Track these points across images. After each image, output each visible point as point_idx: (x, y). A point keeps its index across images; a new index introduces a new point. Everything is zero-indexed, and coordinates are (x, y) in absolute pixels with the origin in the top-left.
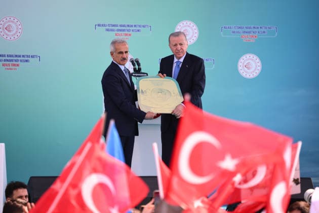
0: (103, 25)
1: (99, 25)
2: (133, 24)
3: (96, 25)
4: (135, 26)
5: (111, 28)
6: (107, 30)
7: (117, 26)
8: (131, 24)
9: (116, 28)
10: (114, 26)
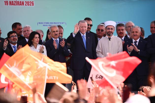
0: (42, 23)
1: (40, 23)
2: (57, 22)
3: (38, 23)
4: (58, 23)
5: (45, 24)
6: (44, 25)
7: (49, 23)
8: (56, 22)
9: (48, 24)
10: (47, 23)
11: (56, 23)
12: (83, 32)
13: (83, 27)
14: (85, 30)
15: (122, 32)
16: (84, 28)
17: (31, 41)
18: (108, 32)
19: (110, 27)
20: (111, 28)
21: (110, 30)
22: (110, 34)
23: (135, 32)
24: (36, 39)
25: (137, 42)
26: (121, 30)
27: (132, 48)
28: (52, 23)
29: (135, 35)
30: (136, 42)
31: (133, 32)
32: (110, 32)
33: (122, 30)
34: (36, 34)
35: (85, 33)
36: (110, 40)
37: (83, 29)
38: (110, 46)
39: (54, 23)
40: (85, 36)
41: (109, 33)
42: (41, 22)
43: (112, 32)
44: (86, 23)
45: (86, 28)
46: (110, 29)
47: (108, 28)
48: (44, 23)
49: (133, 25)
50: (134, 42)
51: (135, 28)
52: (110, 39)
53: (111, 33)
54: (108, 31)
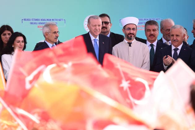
0: (28, 20)
1: (25, 20)
3: (22, 20)
10: (37, 20)
11: (50, 20)
12: (97, 33)
13: (96, 26)
14: (98, 30)
15: (153, 34)
16: (98, 27)
17: (12, 46)
18: (129, 34)
19: (131, 27)
20: (133, 28)
21: (132, 31)
22: (131, 36)
23: (175, 36)
24: (18, 44)
25: (178, 49)
26: (152, 31)
27: (170, 61)
28: (44, 20)
29: (174, 40)
30: (176, 50)
31: (173, 35)
32: (131, 34)
33: (154, 30)
34: (19, 36)
35: (98, 35)
36: (131, 46)
37: (95, 29)
38: (131, 55)
39: (48, 20)
40: (98, 40)
41: (129, 36)
42: (27, 18)
43: (134, 34)
44: (100, 20)
45: (101, 28)
46: (131, 29)
47: (128, 28)
48: (33, 20)
49: (173, 24)
50: (174, 49)
51: (175, 29)
52: (130, 44)
53: (133, 36)
54: (128, 32)
